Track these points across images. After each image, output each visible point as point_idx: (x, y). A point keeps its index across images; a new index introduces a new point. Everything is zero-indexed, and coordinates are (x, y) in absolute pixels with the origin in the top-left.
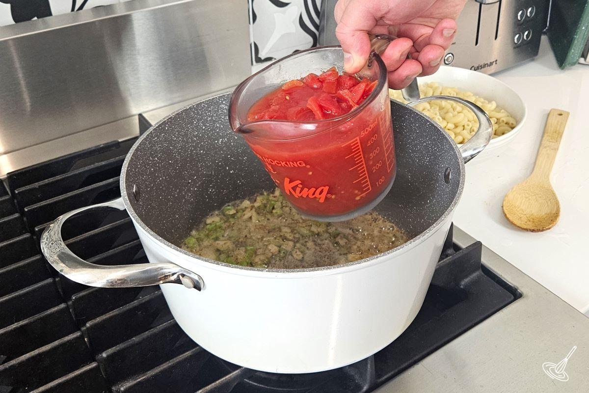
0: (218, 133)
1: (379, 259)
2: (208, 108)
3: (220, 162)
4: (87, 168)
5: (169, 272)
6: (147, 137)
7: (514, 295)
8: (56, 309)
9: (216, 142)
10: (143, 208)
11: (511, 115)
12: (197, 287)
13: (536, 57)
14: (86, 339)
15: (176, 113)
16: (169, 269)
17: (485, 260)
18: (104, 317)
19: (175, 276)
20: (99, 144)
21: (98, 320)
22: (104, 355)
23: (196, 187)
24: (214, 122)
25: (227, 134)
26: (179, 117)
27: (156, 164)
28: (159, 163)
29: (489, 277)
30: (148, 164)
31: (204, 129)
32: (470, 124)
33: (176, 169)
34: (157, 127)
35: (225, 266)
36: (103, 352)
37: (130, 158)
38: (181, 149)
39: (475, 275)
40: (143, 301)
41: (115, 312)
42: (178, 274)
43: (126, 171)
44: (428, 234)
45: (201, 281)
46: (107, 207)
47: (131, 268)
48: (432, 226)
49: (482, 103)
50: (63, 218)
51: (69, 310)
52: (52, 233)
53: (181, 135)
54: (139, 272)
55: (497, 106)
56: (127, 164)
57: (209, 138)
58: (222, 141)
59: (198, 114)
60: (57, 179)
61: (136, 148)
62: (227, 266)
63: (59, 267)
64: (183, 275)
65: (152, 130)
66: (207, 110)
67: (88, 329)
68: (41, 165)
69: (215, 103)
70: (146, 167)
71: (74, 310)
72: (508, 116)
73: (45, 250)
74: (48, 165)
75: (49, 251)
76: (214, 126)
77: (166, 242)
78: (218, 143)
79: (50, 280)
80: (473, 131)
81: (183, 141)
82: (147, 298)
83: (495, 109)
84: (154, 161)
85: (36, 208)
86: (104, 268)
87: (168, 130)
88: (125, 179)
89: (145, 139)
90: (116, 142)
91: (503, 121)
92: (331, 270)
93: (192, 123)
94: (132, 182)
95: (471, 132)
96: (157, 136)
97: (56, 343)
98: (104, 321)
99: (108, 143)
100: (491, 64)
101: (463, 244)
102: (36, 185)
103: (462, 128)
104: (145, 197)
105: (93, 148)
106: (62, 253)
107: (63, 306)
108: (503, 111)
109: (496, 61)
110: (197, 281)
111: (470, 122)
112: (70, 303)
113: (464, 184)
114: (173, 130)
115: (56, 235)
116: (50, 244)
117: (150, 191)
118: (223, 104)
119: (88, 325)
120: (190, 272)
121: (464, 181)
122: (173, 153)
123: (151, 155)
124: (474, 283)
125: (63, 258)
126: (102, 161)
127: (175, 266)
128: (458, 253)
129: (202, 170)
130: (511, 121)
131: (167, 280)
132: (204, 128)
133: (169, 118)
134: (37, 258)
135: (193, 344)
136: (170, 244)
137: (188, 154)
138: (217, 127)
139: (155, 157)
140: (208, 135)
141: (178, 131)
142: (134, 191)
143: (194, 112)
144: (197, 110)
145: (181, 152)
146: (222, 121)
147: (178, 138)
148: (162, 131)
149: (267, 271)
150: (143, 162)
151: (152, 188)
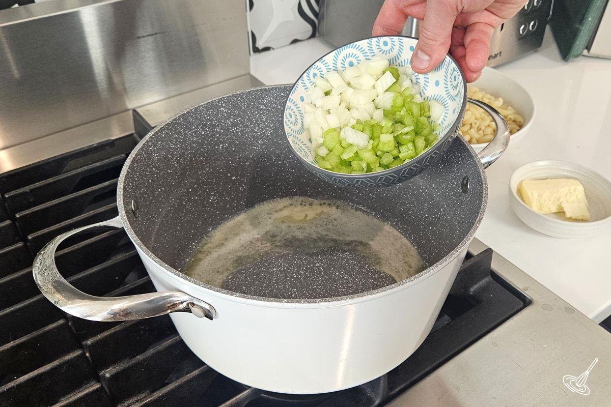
0: (218, 138)
2: (207, 111)
3: (222, 168)
5: (178, 301)
6: (143, 147)
7: (525, 302)
8: (54, 325)
9: (217, 147)
10: (142, 225)
11: (518, 112)
12: (209, 316)
13: (539, 49)
14: (87, 355)
15: (173, 118)
16: (177, 297)
17: (495, 266)
18: (106, 334)
19: (184, 304)
21: (100, 336)
22: (108, 375)
23: (197, 196)
24: (214, 126)
25: (228, 139)
26: (176, 123)
27: (154, 175)
28: (157, 173)
29: (499, 283)
30: (146, 176)
31: (203, 135)
32: (478, 122)
33: (175, 179)
34: (153, 135)
37: (126, 171)
38: (180, 157)
39: (484, 281)
42: (187, 302)
43: (122, 187)
45: (212, 311)
47: (134, 299)
49: (489, 99)
50: (56, 242)
52: (46, 257)
53: (179, 142)
54: (145, 302)
55: (504, 102)
56: (124, 178)
57: (209, 143)
58: (223, 147)
59: (196, 118)
60: (48, 182)
61: (132, 159)
62: (242, 297)
63: (54, 298)
64: (193, 304)
65: (148, 138)
66: (206, 114)
67: (88, 346)
69: (214, 106)
70: (143, 179)
72: (515, 113)
73: (38, 277)
75: (42, 278)
76: (214, 131)
78: (218, 148)
80: (480, 129)
81: (182, 148)
83: (502, 106)
84: (151, 171)
85: (28, 214)
87: (165, 137)
88: (122, 196)
89: (141, 149)
91: (510, 119)
93: (190, 129)
94: (129, 198)
95: (478, 131)
96: (153, 144)
100: (496, 56)
101: (475, 252)
102: (28, 188)
103: (469, 126)
104: (144, 212)
106: (56, 281)
108: (510, 108)
109: (501, 53)
110: (209, 310)
111: (478, 120)
114: (170, 137)
115: (49, 260)
116: (44, 270)
117: (149, 204)
118: (223, 107)
119: (89, 342)
120: (200, 301)
122: (172, 162)
123: (149, 166)
124: (484, 289)
125: (58, 287)
127: (184, 294)
128: (469, 260)
129: (202, 177)
130: (519, 119)
131: (176, 309)
132: (203, 133)
133: (166, 125)
137: (187, 162)
138: (217, 132)
139: (152, 168)
140: (207, 141)
141: (175, 138)
142: (133, 206)
143: (192, 117)
144: (195, 115)
145: (180, 160)
146: (222, 125)
147: (177, 145)
148: (159, 139)
149: (285, 302)
150: (140, 174)
151: (151, 201)
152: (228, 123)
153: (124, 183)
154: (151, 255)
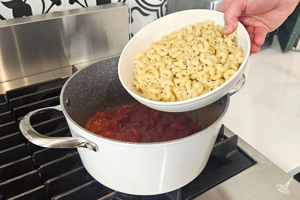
0: (110, 76)
1: (184, 140)
2: (106, 63)
3: (111, 90)
4: (45, 91)
5: (81, 142)
6: (75, 76)
7: (253, 162)
8: (26, 158)
9: (109, 80)
10: (71, 111)
12: (95, 150)
13: (270, 46)
14: (40, 174)
15: (90, 65)
16: (81, 140)
17: (239, 144)
18: (49, 163)
19: (84, 144)
20: (52, 79)
21: (46, 165)
22: (48, 182)
23: (98, 102)
24: (109, 70)
25: (115, 77)
26: (91, 67)
28: (80, 89)
29: (241, 153)
30: (75, 89)
31: (103, 74)
33: (88, 93)
34: (80, 71)
35: (108, 140)
36: (47, 180)
37: (66, 86)
38: (91, 83)
39: (234, 152)
40: (69, 156)
41: (55, 161)
42: (85, 143)
43: (63, 92)
44: (209, 129)
45: (96, 147)
46: (53, 109)
47: (63, 139)
48: (212, 125)
50: (31, 113)
51: (32, 159)
52: (25, 120)
53: (92, 76)
54: (67, 141)
56: (64, 88)
57: (106, 78)
58: (112, 80)
59: (101, 66)
60: (30, 95)
61: (69, 81)
62: (109, 140)
63: (28, 137)
64: (88, 144)
65: (77, 73)
67: (41, 169)
68: (23, 88)
69: (109, 61)
70: (73, 91)
71: (35, 159)
73: (21, 128)
74: (26, 88)
75: (23, 129)
76: (108, 72)
77: (80, 127)
79: (24, 144)
81: (93, 79)
82: (71, 155)
84: (78, 88)
85: (19, 109)
86: (49, 138)
87: (85, 73)
88: (62, 96)
89: (74, 77)
90: (61, 79)
92: (160, 144)
93: (97, 70)
94: (66, 97)
96: (80, 75)
97: (25, 175)
98: (49, 165)
99: (56, 79)
101: (229, 136)
102: (20, 98)
104: (72, 105)
105: (49, 81)
106: (30, 130)
107: (29, 157)
110: (95, 147)
112: (33, 156)
113: (228, 106)
114: (88, 73)
115: (27, 121)
116: (24, 126)
118: (113, 61)
119: (41, 167)
120: (91, 142)
121: (229, 104)
122: (88, 85)
124: (234, 155)
125: (30, 132)
126: (53, 87)
127: (84, 139)
128: (226, 140)
129: (101, 93)
131: (80, 146)
132: (103, 73)
133: (86, 67)
134: (18, 133)
135: (92, 178)
136: (82, 128)
137: (95, 85)
138: (110, 73)
139: (78, 86)
140: (105, 76)
141: (90, 74)
142: (67, 102)
143: (99, 65)
144: (100, 64)
145: (91, 84)
146: (112, 70)
147: (90, 77)
148: (82, 74)
149: (128, 143)
150: (72, 88)
151: (76, 101)
152: (115, 69)
153: (64, 90)
154: (72, 120)
